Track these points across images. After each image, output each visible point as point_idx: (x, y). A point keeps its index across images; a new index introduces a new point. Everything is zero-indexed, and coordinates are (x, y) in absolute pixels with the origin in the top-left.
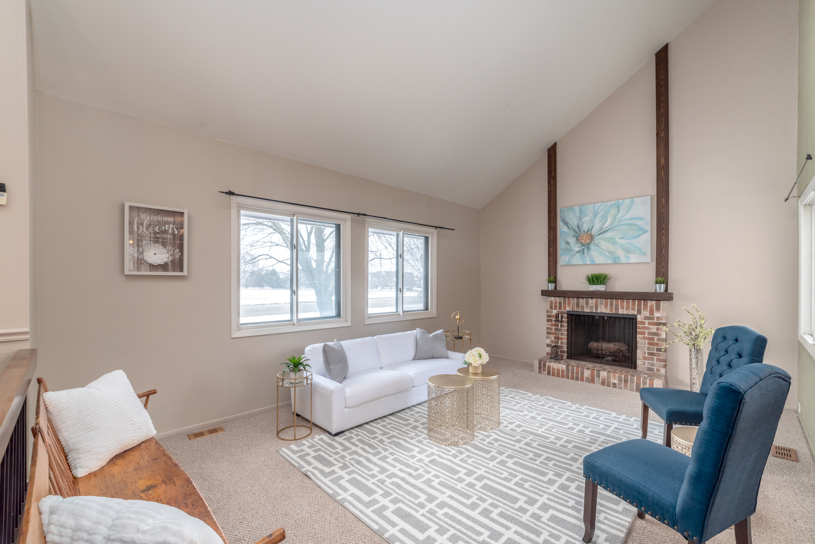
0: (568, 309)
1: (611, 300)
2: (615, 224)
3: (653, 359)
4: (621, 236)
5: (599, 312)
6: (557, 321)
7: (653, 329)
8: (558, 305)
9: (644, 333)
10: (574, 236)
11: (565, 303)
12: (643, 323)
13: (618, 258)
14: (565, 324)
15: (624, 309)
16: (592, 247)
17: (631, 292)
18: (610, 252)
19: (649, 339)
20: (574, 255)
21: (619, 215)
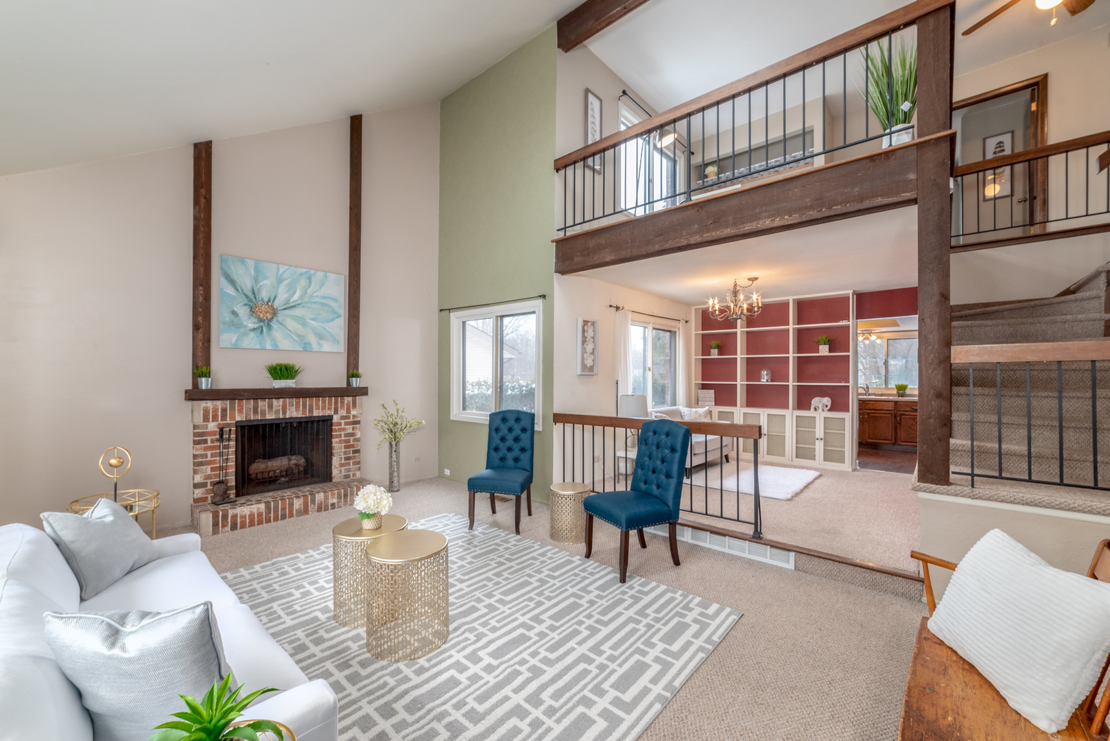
0: (238, 418)
1: (304, 399)
2: (306, 300)
3: (349, 464)
4: (313, 316)
5: (287, 417)
6: (221, 439)
7: (349, 429)
8: (220, 414)
9: (340, 436)
10: (245, 305)
11: (233, 408)
12: (340, 424)
13: (309, 344)
14: (233, 443)
15: (319, 409)
16: (274, 324)
17: (330, 388)
18: (298, 336)
19: (346, 441)
20: (245, 334)
21: (310, 289)
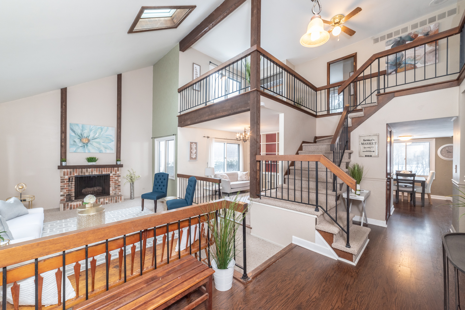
0: (75, 175)
1: (99, 169)
2: (100, 136)
3: (116, 190)
4: (103, 141)
5: (93, 174)
6: (69, 181)
7: (116, 178)
8: (69, 173)
9: (113, 181)
10: (78, 139)
11: (74, 171)
12: (113, 177)
13: (102, 150)
14: (74, 182)
15: (105, 172)
16: (89, 144)
17: (108, 165)
18: (98, 148)
19: (115, 182)
20: (78, 148)
21: (102, 132)
